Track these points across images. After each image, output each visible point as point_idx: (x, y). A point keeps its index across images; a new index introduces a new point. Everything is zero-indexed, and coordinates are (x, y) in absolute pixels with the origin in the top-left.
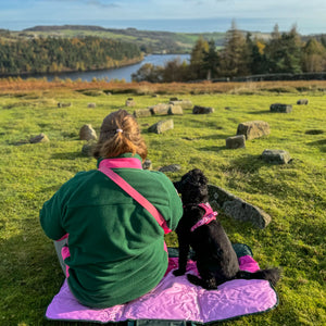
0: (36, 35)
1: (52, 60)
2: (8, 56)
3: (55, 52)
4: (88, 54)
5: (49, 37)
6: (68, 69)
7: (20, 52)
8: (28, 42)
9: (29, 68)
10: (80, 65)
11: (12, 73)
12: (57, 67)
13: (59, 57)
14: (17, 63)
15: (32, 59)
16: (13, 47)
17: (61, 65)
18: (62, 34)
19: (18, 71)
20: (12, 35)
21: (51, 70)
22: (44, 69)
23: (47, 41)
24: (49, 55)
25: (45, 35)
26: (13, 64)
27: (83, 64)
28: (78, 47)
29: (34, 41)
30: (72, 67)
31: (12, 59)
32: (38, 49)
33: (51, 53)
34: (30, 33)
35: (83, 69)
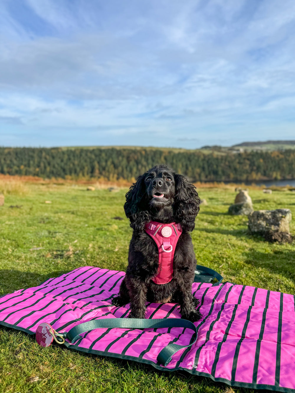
0: (242, 150)
1: (252, 170)
2: (217, 166)
3: (256, 163)
4: (285, 165)
5: (252, 151)
6: (265, 178)
7: (227, 163)
8: (234, 155)
9: (232, 176)
10: (277, 175)
11: (219, 179)
12: (255, 176)
13: (258, 168)
14: (223, 172)
15: (235, 170)
16: (222, 159)
17: (259, 175)
18: (264, 148)
19: (223, 178)
20: (223, 150)
21: (250, 178)
22: (244, 177)
23: (250, 154)
24: (250, 165)
25: (249, 149)
26: (220, 173)
27: (279, 174)
28: (277, 158)
29: (240, 155)
30: (269, 176)
31: (220, 169)
32: (242, 161)
33: (252, 164)
34: (237, 148)
35: (279, 177)
